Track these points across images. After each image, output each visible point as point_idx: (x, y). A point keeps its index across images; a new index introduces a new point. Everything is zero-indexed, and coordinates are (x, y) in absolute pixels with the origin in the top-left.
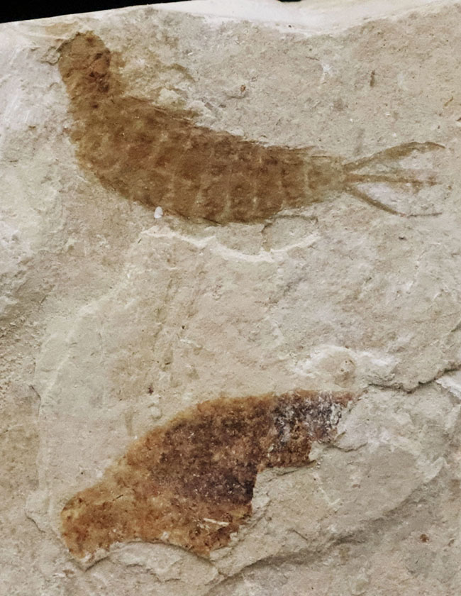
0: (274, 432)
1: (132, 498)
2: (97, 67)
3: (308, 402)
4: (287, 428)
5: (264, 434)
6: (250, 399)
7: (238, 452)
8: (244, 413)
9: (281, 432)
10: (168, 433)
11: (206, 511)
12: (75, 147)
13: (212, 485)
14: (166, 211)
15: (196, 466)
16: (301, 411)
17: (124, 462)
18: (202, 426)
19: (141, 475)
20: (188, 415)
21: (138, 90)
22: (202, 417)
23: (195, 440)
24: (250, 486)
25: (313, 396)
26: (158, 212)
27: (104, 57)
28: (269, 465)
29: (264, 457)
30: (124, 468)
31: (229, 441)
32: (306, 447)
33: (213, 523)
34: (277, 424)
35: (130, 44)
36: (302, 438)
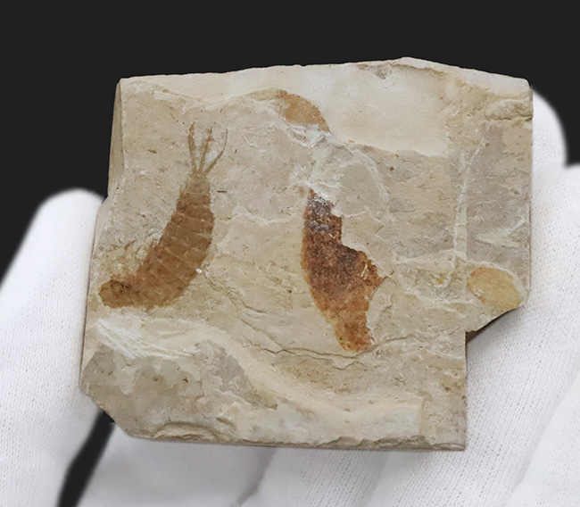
0: (323, 232)
1: (345, 311)
2: (118, 288)
3: (310, 212)
4: (322, 225)
5: (323, 237)
6: (304, 241)
7: (330, 252)
8: (311, 246)
9: (324, 229)
10: (314, 287)
11: (358, 275)
12: (156, 307)
13: (344, 270)
14: (199, 267)
15: (333, 276)
16: (315, 217)
17: (325, 312)
18: (313, 269)
19: (332, 304)
20: (306, 274)
21: (133, 269)
22: (309, 268)
23: (320, 274)
24: (349, 250)
25: (308, 209)
26: (199, 271)
27: (113, 283)
28: (340, 238)
29: (335, 240)
30: (328, 313)
31: (323, 256)
32: (333, 217)
33: (364, 273)
34: (320, 230)
35: (109, 269)
36: (328, 219)
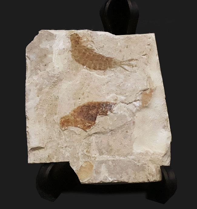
0: (102, 109)
1: (73, 118)
2: (77, 40)
3: (108, 104)
4: (104, 108)
5: (99, 109)
6: (98, 102)
7: (94, 112)
8: (96, 105)
9: (103, 109)
10: (82, 107)
11: (87, 122)
12: (71, 53)
13: (89, 117)
14: (86, 67)
15: (86, 113)
16: (107, 105)
18: (88, 106)
19: (76, 114)
20: (86, 104)
21: (84, 44)
23: (86, 109)
24: (96, 118)
27: (79, 38)
28: (100, 115)
29: (99, 113)
30: (73, 112)
31: (93, 109)
32: (107, 112)
33: (88, 124)
34: (102, 107)
35: (84, 36)
36: (106, 110)
